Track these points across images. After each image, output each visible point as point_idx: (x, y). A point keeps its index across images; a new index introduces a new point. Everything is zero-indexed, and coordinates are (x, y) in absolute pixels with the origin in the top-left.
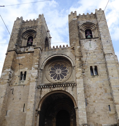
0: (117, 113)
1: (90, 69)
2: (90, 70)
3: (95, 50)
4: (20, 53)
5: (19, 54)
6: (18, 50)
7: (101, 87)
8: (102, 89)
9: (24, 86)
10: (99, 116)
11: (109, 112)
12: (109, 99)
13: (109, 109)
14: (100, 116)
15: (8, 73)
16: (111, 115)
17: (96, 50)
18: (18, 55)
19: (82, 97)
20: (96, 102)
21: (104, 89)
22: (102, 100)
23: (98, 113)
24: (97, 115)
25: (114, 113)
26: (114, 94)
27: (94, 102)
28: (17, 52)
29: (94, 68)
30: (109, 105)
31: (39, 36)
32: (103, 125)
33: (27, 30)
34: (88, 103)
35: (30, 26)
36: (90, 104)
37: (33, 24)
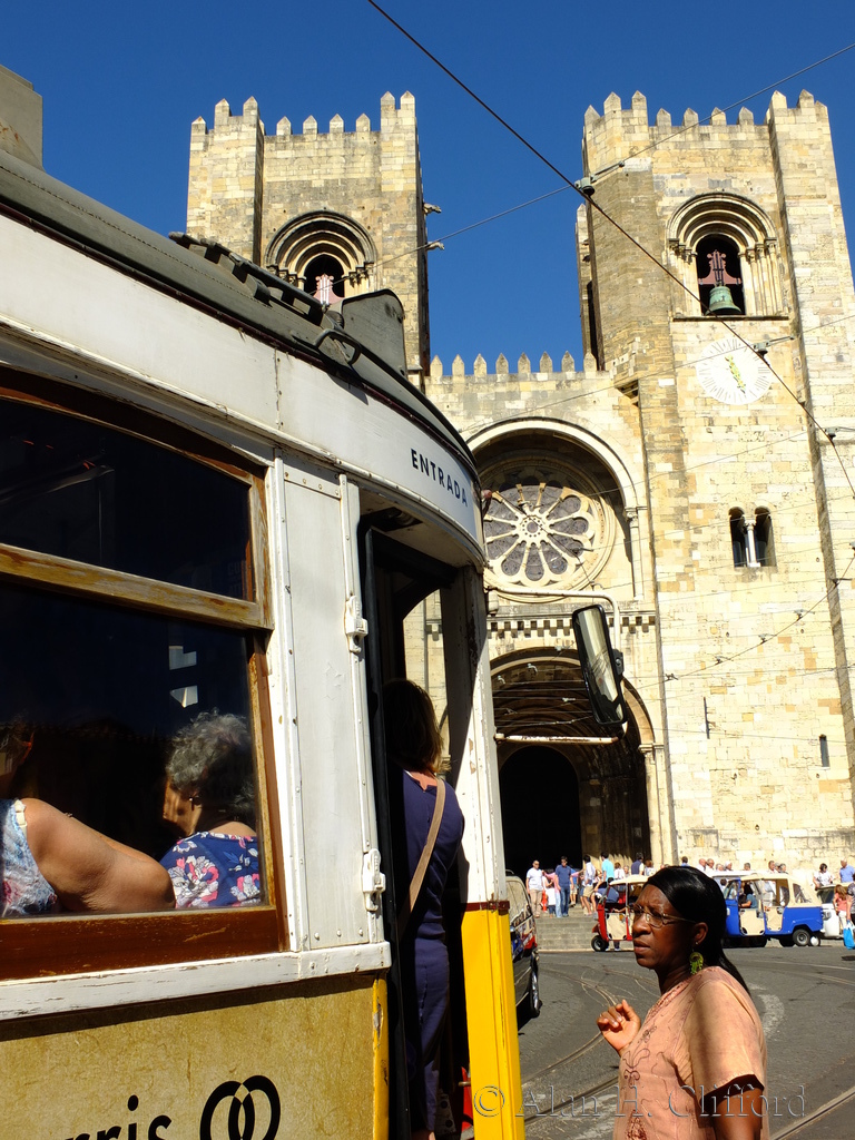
1: (727, 529)
2: (728, 537)
3: (759, 407)
7: (787, 641)
8: (794, 647)
10: (769, 789)
11: (820, 770)
12: (823, 703)
13: (820, 754)
14: (776, 789)
16: (828, 786)
17: (767, 407)
19: (691, 695)
20: (758, 717)
21: (801, 649)
22: (790, 708)
23: (763, 773)
24: (761, 784)
25: (846, 775)
27: (748, 715)
29: (750, 520)
30: (823, 738)
31: (402, 281)
32: (786, 834)
33: (301, 212)
34: (714, 723)
35: (318, 183)
36: (724, 726)
37: (335, 166)
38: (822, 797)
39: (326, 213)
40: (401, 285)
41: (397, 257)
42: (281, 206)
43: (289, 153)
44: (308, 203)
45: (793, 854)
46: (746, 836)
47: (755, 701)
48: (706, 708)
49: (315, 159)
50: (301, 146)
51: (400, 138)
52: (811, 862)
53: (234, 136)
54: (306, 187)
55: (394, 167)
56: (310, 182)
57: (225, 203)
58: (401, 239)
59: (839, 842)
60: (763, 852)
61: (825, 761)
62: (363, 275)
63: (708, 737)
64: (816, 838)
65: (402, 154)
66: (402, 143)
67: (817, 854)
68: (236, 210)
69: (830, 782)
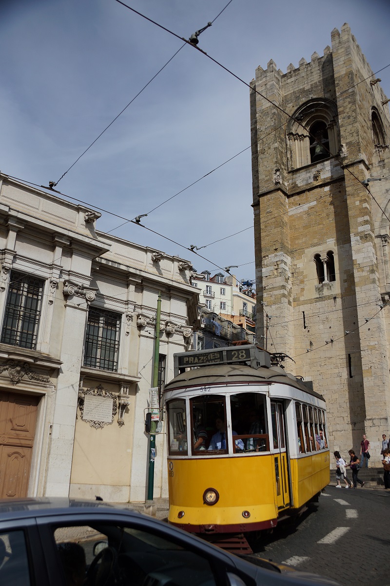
4: (299, 193)
5: (292, 195)
6: (286, 184)
9: (337, 299)
15: (276, 267)
18: (292, 199)
28: (285, 191)
31: (349, 118)
33: (301, 104)
35: (307, 87)
37: (315, 76)
39: (313, 100)
40: (349, 120)
41: (345, 107)
42: (292, 104)
43: (293, 79)
44: (304, 99)
49: (305, 77)
50: (298, 73)
51: (342, 47)
53: (264, 80)
54: (303, 91)
55: (339, 64)
56: (304, 88)
57: (262, 112)
58: (346, 98)
62: (334, 124)
65: (343, 55)
66: (343, 50)
68: (267, 112)
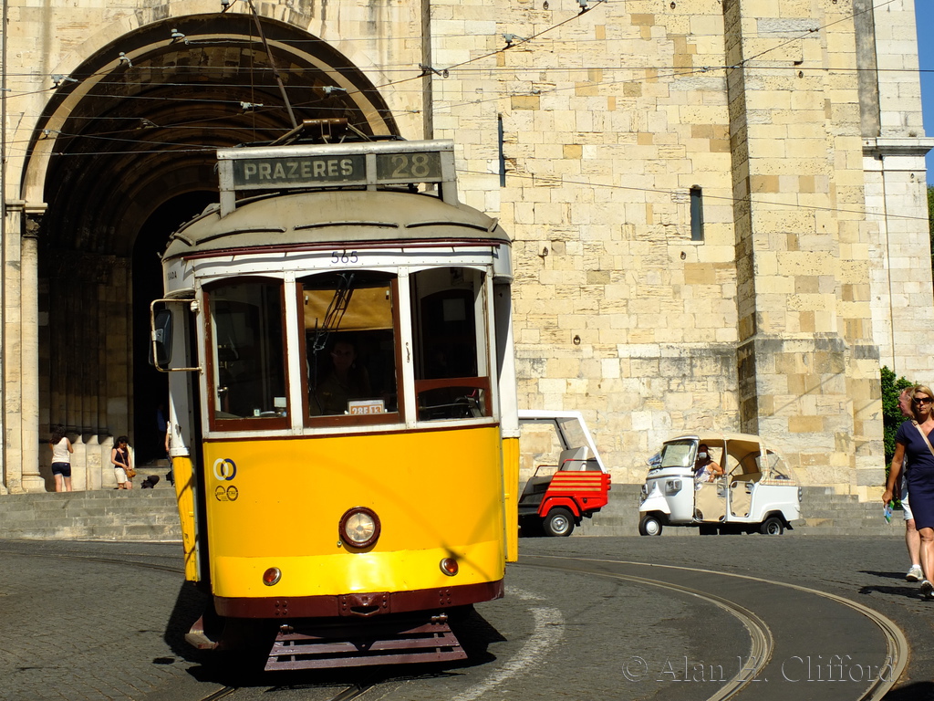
0: (751, 256)
7: (645, 20)
8: (656, 32)
10: (600, 275)
11: (688, 245)
12: (699, 131)
13: (688, 220)
14: (612, 275)
16: (699, 273)
19: (475, 109)
20: (589, 151)
21: (669, 36)
22: (645, 138)
23: (593, 248)
24: (588, 267)
25: (730, 255)
26: (755, 98)
27: (573, 148)
30: (696, 192)
32: (624, 351)
34: (513, 160)
36: (531, 166)
38: (687, 292)
45: (635, 384)
46: (558, 354)
47: (586, 126)
48: (501, 132)
52: (662, 399)
59: (709, 367)
60: (585, 381)
61: (697, 230)
63: (503, 183)
64: (674, 359)
67: (673, 387)
69: (702, 267)
